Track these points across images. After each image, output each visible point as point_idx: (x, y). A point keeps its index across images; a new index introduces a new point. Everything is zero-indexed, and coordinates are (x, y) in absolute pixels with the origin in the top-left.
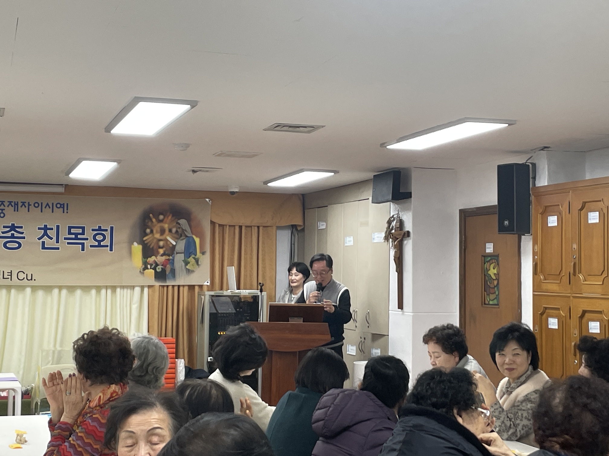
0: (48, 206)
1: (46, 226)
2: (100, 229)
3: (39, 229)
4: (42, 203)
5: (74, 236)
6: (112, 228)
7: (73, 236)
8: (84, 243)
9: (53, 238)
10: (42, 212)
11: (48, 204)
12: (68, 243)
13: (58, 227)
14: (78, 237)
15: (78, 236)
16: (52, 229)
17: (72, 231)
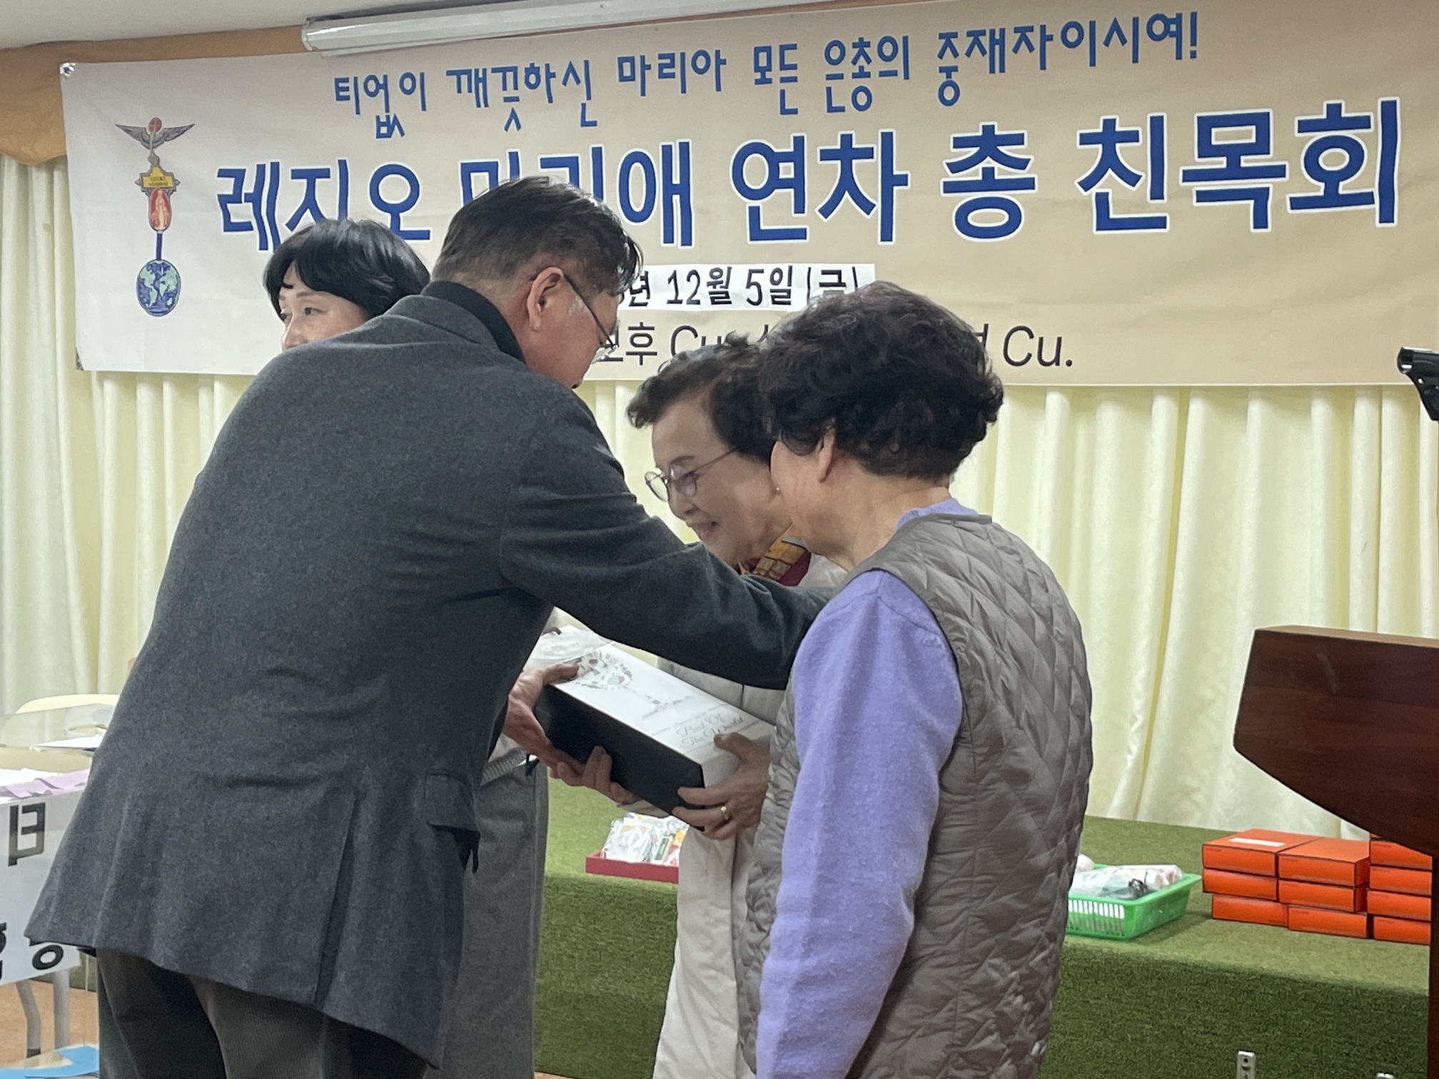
0: (1115, 35)
1: (1109, 124)
2: (1334, 118)
3: (1086, 139)
4: (1092, 24)
5: (1224, 159)
6: (1389, 110)
7: (1221, 163)
8: (1267, 189)
9: (1140, 177)
10: (1093, 63)
11: (1115, 27)
12: (1202, 197)
13: (1157, 124)
14: (1243, 164)
15: (1243, 158)
16: (1132, 137)
17: (1216, 139)
